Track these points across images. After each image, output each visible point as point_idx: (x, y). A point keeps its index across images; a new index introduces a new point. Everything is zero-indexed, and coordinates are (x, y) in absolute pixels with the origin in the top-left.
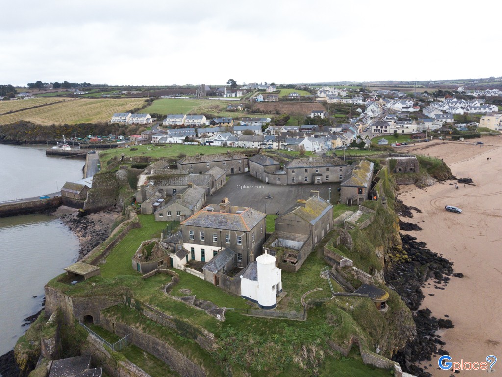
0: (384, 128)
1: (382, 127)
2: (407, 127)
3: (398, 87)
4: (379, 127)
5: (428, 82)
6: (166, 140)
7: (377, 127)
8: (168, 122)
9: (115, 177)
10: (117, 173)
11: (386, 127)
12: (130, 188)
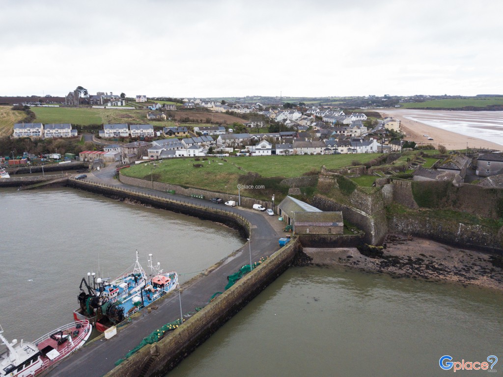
2: (356, 131)
6: (175, 153)
8: (108, 133)
9: (381, 195)
10: (383, 190)
12: (416, 205)
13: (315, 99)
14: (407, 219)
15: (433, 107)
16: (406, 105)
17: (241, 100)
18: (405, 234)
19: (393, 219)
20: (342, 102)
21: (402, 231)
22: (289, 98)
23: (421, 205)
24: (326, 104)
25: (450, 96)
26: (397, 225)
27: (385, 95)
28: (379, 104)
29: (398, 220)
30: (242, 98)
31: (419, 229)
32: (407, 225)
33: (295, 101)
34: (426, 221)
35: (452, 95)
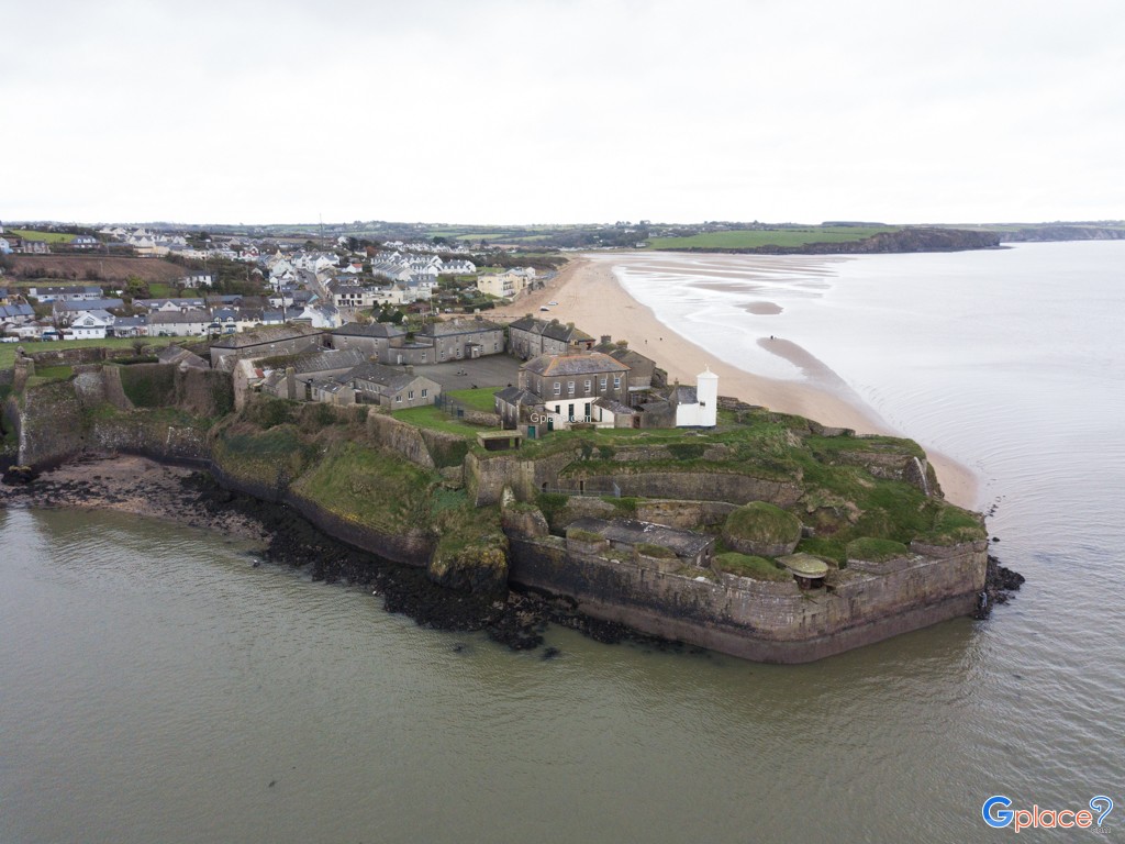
0: (356, 298)
1: (352, 296)
3: (224, 234)
4: (348, 297)
5: (251, 228)
7: (344, 296)
9: (71, 390)
10: (75, 382)
11: (359, 296)
12: (130, 405)
13: (494, 230)
14: (114, 426)
15: (703, 246)
16: (657, 243)
17: (336, 230)
18: (110, 451)
19: (94, 428)
20: (542, 237)
21: (106, 446)
22: (446, 226)
23: (138, 404)
24: (509, 240)
25: (763, 225)
26: (99, 437)
27: (642, 222)
28: (609, 241)
29: (100, 429)
30: (339, 226)
31: (128, 441)
32: (114, 435)
33: (451, 234)
34: (137, 427)
35: (767, 222)
